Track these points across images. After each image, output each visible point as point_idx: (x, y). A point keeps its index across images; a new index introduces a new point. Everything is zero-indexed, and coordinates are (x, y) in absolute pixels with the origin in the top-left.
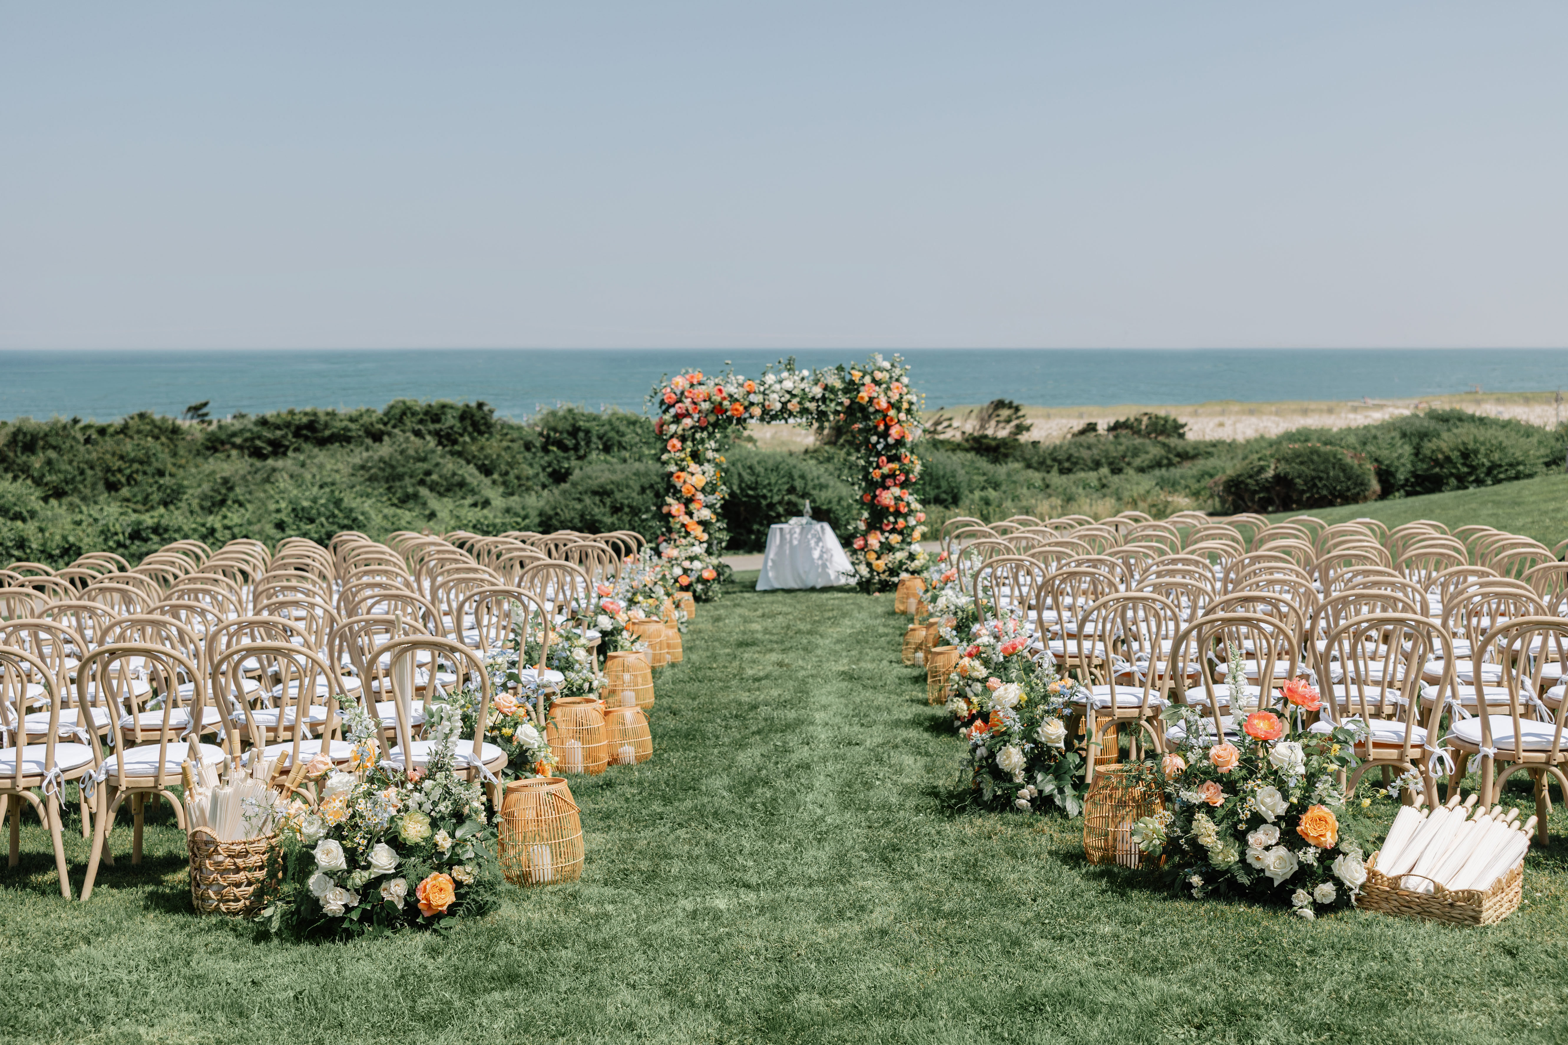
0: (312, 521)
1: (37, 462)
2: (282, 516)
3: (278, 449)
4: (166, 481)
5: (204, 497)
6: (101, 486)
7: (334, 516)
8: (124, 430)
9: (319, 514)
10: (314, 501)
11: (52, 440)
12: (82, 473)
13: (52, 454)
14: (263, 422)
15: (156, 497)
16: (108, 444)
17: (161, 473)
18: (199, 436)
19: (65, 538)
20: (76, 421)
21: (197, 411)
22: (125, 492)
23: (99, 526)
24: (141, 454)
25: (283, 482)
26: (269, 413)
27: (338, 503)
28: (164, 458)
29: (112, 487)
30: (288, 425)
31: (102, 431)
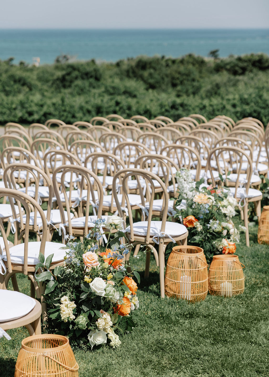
0: (248, 104)
1: (146, 74)
2: (236, 102)
3: (244, 71)
4: (196, 84)
5: (208, 91)
6: (170, 85)
7: (257, 102)
8: (182, 62)
9: (252, 101)
10: (250, 95)
11: (153, 65)
12: (163, 79)
13: (152, 71)
14: (239, 59)
15: (191, 90)
16: (175, 67)
17: (193, 80)
18: (213, 65)
19: (146, 107)
20: (163, 57)
21: (214, 53)
22: (179, 88)
23: (159, 102)
24: (187, 72)
25: (241, 86)
26: (243, 55)
27: (260, 97)
28: (196, 75)
29: (174, 85)
30: (249, 60)
31: (174, 62)
